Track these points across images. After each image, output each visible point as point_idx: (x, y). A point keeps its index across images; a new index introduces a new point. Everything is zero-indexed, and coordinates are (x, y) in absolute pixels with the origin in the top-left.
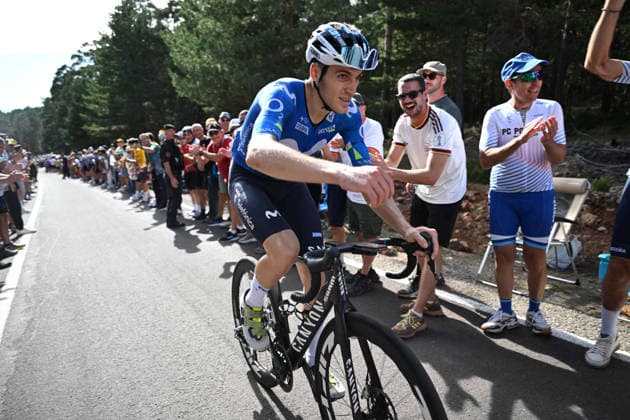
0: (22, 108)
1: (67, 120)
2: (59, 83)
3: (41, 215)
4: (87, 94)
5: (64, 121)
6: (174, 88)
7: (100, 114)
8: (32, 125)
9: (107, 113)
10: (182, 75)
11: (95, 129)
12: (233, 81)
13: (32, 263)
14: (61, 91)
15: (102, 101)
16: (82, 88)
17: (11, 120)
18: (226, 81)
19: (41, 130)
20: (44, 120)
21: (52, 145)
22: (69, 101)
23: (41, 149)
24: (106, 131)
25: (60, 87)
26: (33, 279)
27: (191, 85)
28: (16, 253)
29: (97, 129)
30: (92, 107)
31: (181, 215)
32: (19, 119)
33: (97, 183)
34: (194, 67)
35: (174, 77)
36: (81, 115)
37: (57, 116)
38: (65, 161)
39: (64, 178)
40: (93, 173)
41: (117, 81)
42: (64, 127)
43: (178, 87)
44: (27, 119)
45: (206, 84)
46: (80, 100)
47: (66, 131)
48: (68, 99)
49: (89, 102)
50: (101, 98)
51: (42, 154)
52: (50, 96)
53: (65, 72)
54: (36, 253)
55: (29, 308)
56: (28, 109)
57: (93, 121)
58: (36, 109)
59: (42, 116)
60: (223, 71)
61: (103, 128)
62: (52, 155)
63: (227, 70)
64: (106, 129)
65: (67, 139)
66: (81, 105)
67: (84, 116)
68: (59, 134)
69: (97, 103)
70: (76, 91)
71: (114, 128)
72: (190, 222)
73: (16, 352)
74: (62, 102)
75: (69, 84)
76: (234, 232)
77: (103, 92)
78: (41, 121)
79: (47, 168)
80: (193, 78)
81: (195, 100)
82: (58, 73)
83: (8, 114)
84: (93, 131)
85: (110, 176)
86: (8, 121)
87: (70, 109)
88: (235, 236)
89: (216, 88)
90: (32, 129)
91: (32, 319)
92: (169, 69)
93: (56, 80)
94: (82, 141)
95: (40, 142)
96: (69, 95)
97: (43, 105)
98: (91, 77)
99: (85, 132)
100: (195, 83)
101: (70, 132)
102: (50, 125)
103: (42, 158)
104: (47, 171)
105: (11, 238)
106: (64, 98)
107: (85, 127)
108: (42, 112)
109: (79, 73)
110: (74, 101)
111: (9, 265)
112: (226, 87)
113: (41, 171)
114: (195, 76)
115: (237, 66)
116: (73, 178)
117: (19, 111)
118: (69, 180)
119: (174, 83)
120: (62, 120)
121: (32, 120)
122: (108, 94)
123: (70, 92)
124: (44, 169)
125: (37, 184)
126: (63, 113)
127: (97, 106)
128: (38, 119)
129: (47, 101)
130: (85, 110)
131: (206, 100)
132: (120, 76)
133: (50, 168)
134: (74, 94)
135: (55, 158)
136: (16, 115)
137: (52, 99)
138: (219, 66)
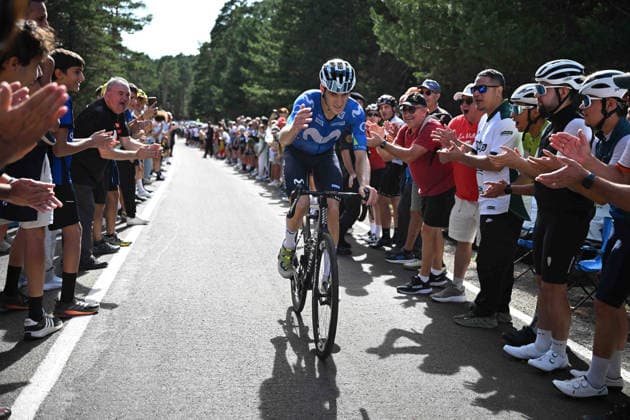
0: (174, 56)
1: (224, 75)
2: (223, 23)
3: (162, 203)
4: (255, 40)
5: (220, 76)
6: (376, 38)
7: (267, 71)
8: (180, 79)
9: (277, 70)
10: (391, 19)
11: (257, 91)
12: (468, 31)
13: (132, 268)
14: (224, 34)
15: (273, 52)
16: (250, 32)
17: (158, 69)
18: (456, 31)
19: (191, 87)
20: (196, 73)
21: (200, 109)
22: (230, 49)
23: (186, 113)
24: (270, 96)
25: (224, 28)
26: (127, 292)
27: (401, 35)
28: (116, 251)
29: (259, 92)
30: (258, 59)
31: (350, 235)
32: (169, 69)
33: (244, 171)
34: (410, 6)
35: (378, 20)
36: (242, 69)
37: (213, 68)
38: (210, 132)
39: (205, 157)
40: (242, 155)
41: (298, 24)
42: (218, 86)
43: (382, 37)
44: (176, 70)
45: (425, 36)
46: (244, 48)
47: (220, 91)
48: (230, 47)
49: (256, 51)
50: (272, 47)
51: (186, 119)
52: (209, 41)
53: (233, 7)
54: (142, 256)
55: (109, 333)
56: (180, 56)
57: (256, 80)
58: (191, 56)
59: (195, 68)
60: (455, 14)
61: (267, 91)
62: (198, 122)
63: (461, 12)
64: (272, 92)
65: (220, 101)
66: (247, 56)
67: (247, 71)
68: (211, 95)
69: (266, 55)
70: (243, 35)
71: (282, 92)
72: (361, 250)
73: (72, 395)
74: (222, 50)
75: (235, 25)
76: (425, 279)
77: (276, 38)
78: (192, 74)
79: (188, 139)
80: (406, 24)
81: (402, 58)
82: (224, 10)
83: (156, 61)
84: (253, 95)
85: (261, 162)
86: (154, 70)
87: (230, 60)
88: (426, 286)
89: (439, 42)
90: (181, 83)
91: (107, 351)
92: (372, 9)
93: (220, 18)
94: (238, 106)
95: (186, 102)
96: (233, 41)
97: (199, 53)
98: (265, 16)
99: (242, 93)
100: (407, 32)
101: (225, 94)
102: (202, 81)
103: (184, 125)
104: (187, 144)
105: (117, 227)
106: (226, 45)
107: (244, 87)
108: (196, 62)
109: (250, 10)
110: (237, 50)
111: (104, 265)
112: (455, 41)
113: (180, 142)
114: (409, 22)
115: (480, 6)
116: (218, 158)
117: (170, 58)
118: (211, 160)
119: (376, 31)
120: (218, 75)
121: (182, 72)
122: (282, 43)
123: (234, 36)
124: (184, 140)
125: (170, 160)
126: (221, 65)
127: (265, 59)
128: (190, 70)
129: (205, 47)
130: (249, 63)
131: (420, 60)
132: (302, 17)
133: (192, 140)
134: (239, 39)
135: (200, 127)
136: (164, 63)
137: (212, 45)
138: (450, 6)
